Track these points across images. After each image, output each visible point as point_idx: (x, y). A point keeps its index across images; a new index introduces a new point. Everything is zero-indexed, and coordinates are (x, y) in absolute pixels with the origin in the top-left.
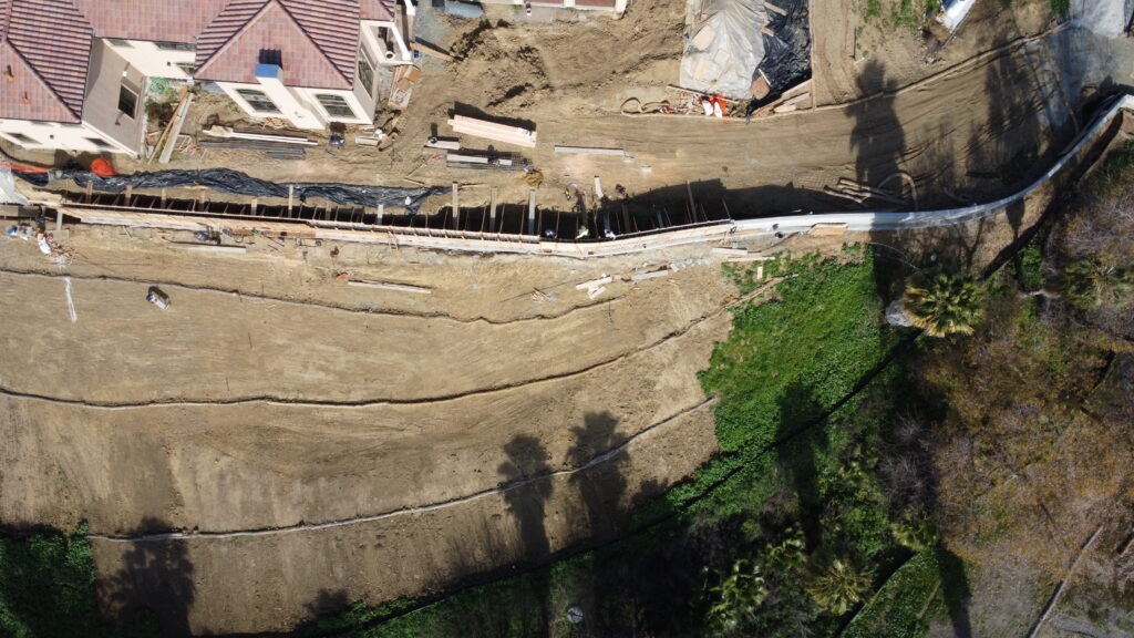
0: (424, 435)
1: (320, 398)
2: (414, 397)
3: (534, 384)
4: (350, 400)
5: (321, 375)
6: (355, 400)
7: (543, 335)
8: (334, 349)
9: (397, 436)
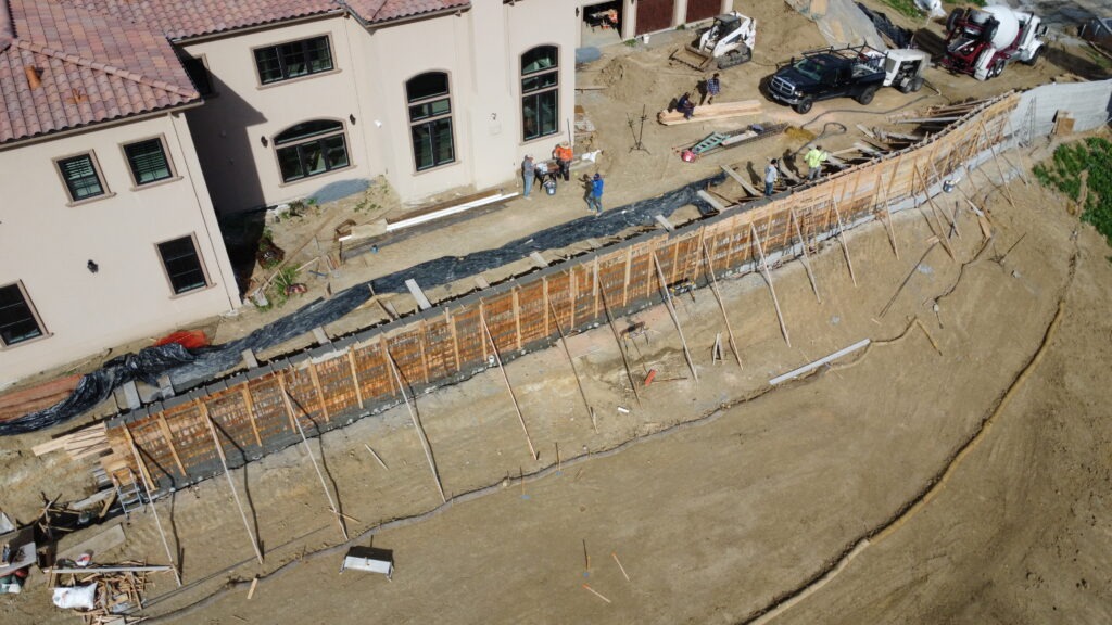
0: (959, 565)
1: (763, 601)
2: (891, 510)
3: (1009, 396)
4: (809, 574)
5: (733, 555)
6: (816, 568)
7: (958, 321)
8: (718, 496)
9: (927, 593)
